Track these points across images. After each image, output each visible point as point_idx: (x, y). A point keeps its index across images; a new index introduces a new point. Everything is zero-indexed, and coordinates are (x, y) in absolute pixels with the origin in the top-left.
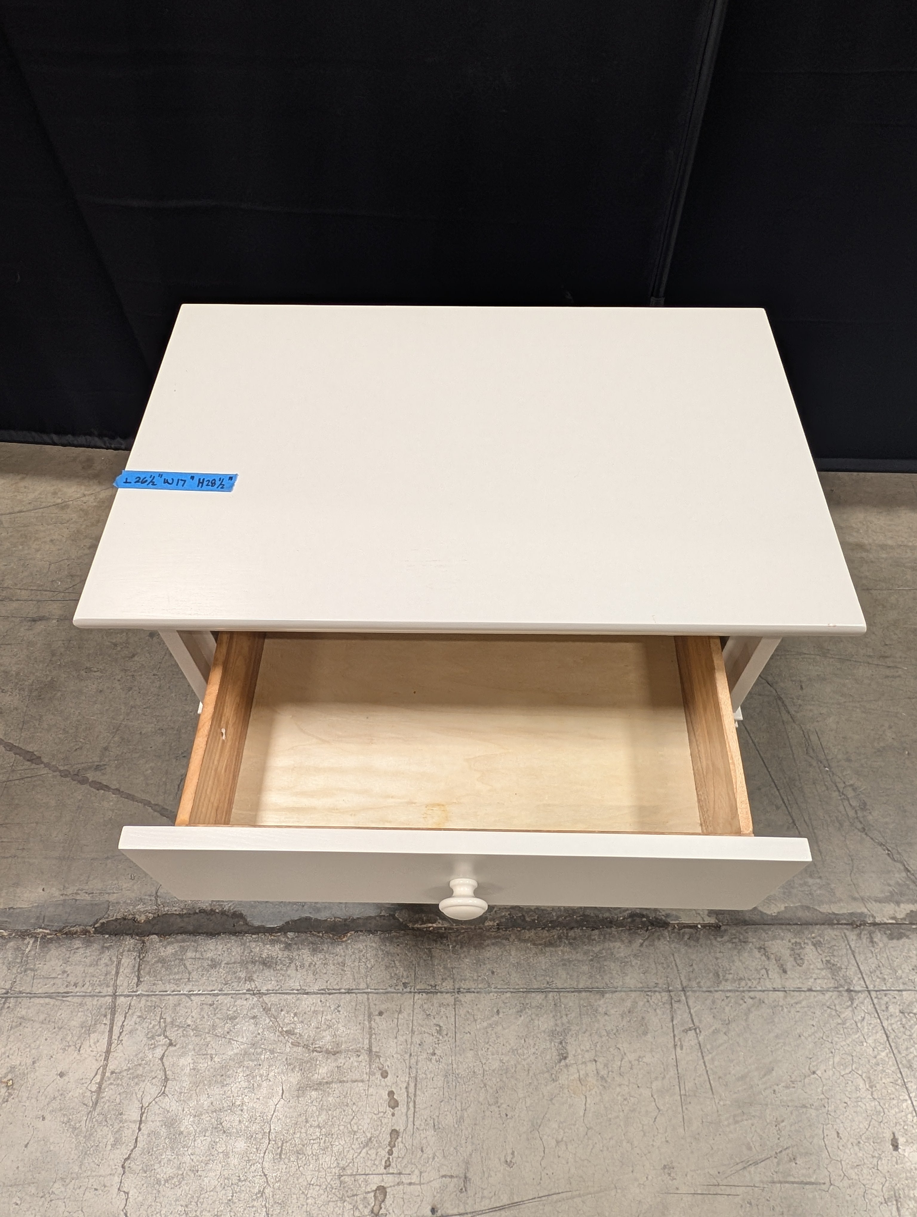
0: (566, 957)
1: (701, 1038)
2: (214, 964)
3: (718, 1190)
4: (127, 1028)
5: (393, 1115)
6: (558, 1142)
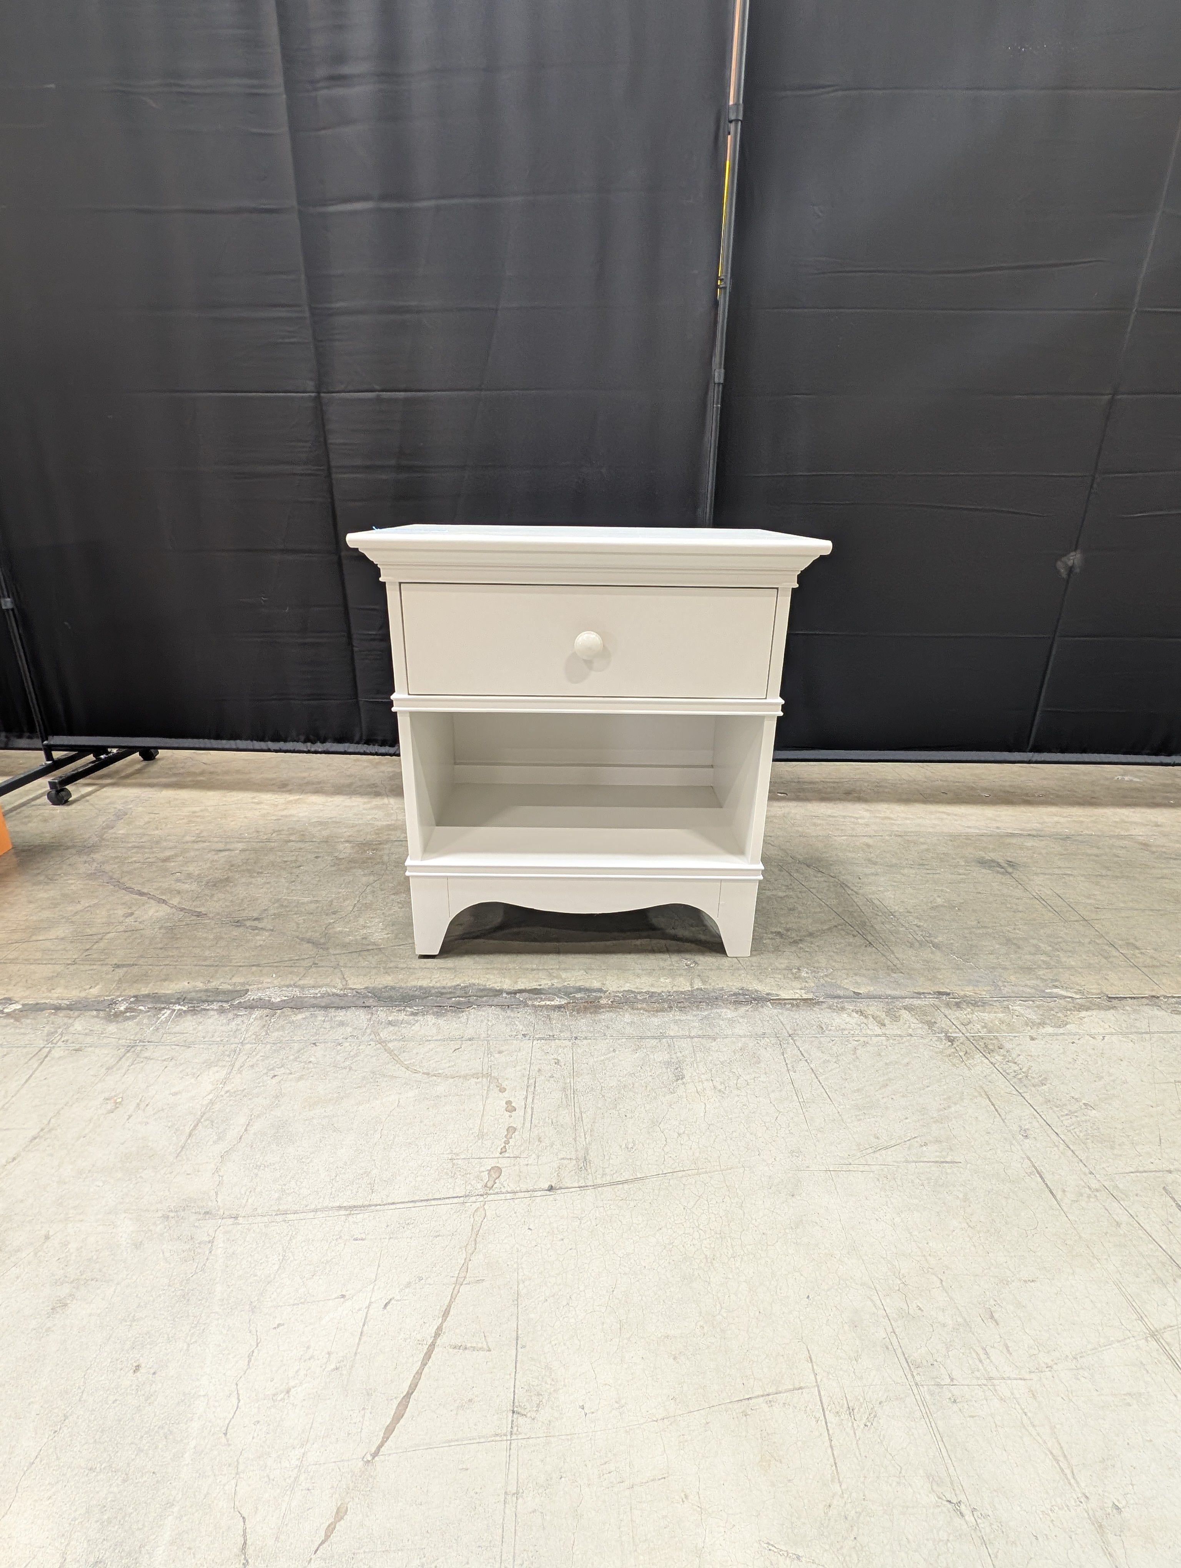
0: (677, 1018)
1: (812, 1066)
2: (342, 1024)
3: (851, 1168)
4: (248, 1064)
5: (510, 1117)
6: (679, 1134)
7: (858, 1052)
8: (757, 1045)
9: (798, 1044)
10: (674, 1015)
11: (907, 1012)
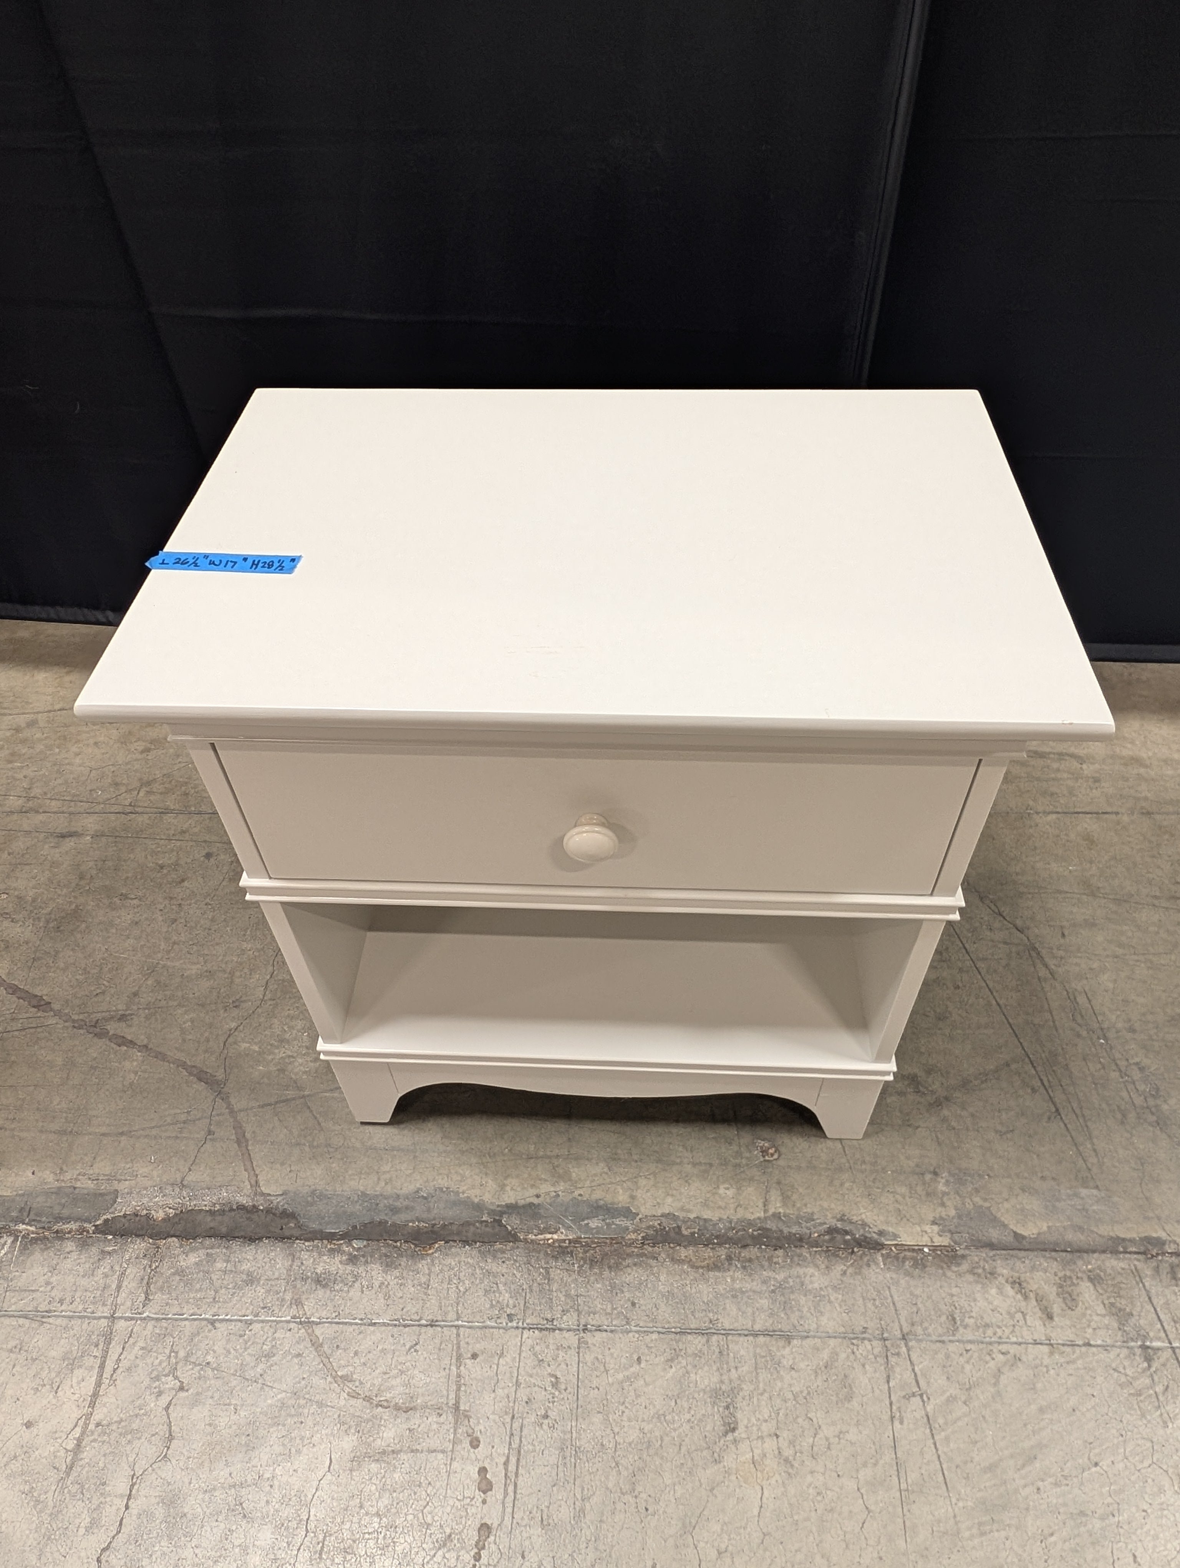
0: (737, 1286)
1: (929, 1408)
2: (251, 1280)
4: (124, 1364)
5: (484, 1502)
6: (719, 1553)
7: (1003, 1379)
8: (852, 1357)
9: (914, 1357)
10: (733, 1279)
11: (1092, 1288)
